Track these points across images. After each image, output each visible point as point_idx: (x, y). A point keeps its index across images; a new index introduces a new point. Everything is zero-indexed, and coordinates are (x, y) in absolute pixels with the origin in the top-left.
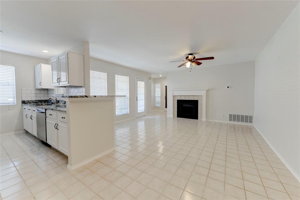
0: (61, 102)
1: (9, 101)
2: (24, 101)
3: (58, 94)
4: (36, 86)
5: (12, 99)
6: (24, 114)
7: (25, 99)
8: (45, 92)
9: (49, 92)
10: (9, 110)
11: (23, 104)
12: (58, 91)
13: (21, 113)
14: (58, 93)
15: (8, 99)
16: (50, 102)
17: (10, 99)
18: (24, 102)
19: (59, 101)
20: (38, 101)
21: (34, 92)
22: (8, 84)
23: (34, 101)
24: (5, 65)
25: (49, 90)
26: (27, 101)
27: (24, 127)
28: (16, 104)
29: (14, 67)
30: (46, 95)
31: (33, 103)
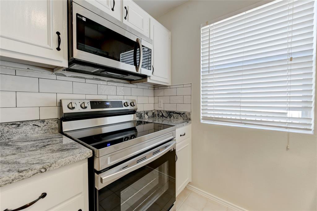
1: (289, 118)
5: (297, 114)
10: (287, 149)
15: (288, 112)
17: (291, 114)
28: (311, 132)
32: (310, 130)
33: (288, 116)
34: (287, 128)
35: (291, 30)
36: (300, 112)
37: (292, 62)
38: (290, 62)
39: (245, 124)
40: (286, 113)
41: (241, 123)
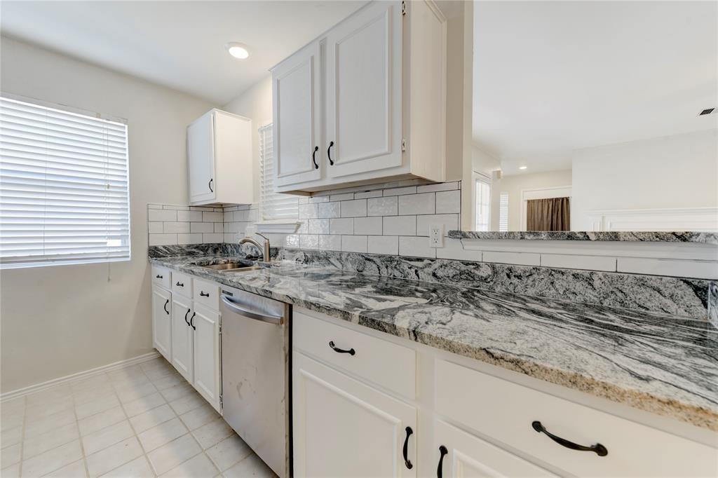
0: (287, 253)
1: (109, 247)
2: (156, 248)
3: (266, 222)
4: (192, 194)
5: (118, 243)
6: (154, 297)
7: (159, 242)
8: (215, 217)
9: (228, 217)
10: (109, 280)
11: (153, 260)
12: (264, 214)
13: (146, 294)
14: (265, 220)
15: (108, 241)
16: (233, 252)
17: (111, 243)
18: (154, 253)
19: (276, 249)
20: (197, 247)
21: (183, 216)
22: (108, 187)
23: (184, 247)
24: (98, 116)
25: (230, 209)
26: (164, 247)
27: (156, 341)
28: (129, 259)
29: (126, 126)
30: (219, 228)
31: (182, 255)
32: (128, 257)
33: (108, 245)
34: (107, 258)
35: (106, 161)
36: (120, 241)
37: (110, 189)
38: (107, 189)
39: (53, 260)
40: (106, 243)
41: (48, 260)
